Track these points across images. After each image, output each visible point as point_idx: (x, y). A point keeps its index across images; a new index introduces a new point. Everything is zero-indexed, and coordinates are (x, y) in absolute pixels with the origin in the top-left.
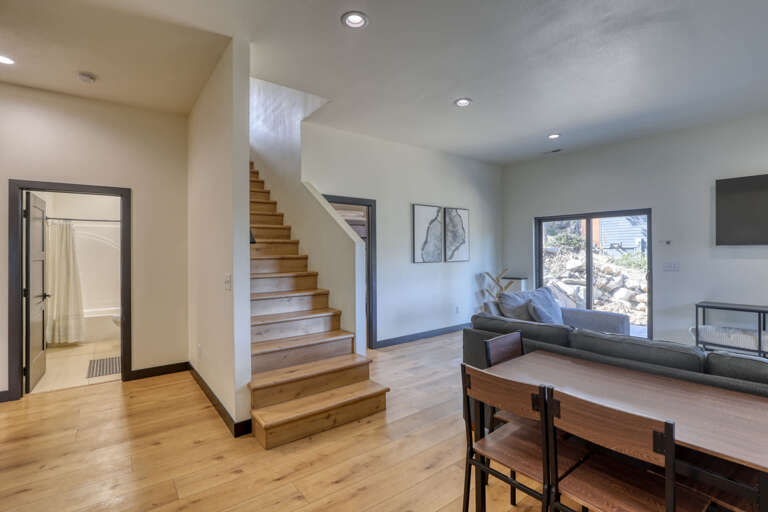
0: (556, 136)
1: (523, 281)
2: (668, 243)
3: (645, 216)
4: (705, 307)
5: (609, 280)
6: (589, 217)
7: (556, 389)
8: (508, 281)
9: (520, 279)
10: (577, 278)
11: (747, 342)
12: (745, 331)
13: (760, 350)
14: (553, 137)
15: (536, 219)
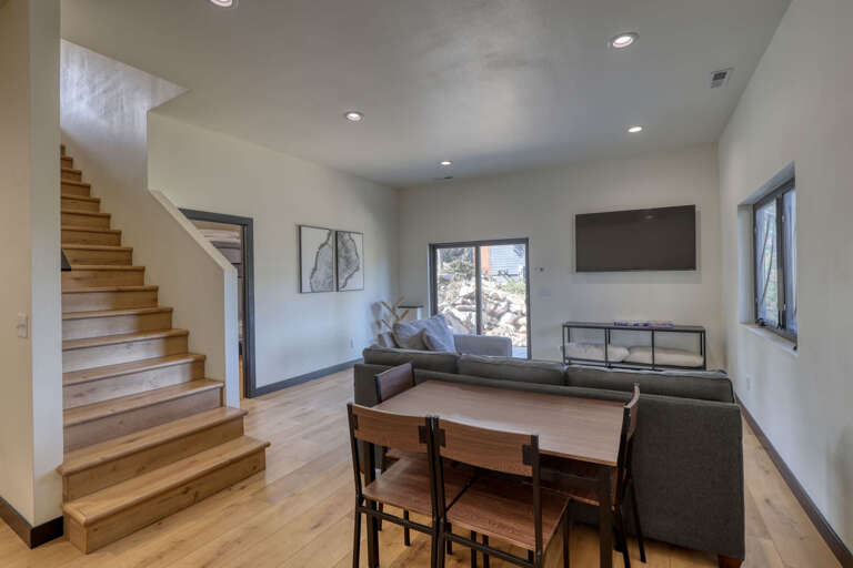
0: (448, 163)
1: (419, 310)
2: (542, 270)
3: (524, 246)
4: (569, 326)
5: (497, 305)
6: (477, 244)
7: (442, 418)
8: (404, 310)
9: (416, 307)
10: (469, 304)
11: (598, 354)
12: (597, 346)
13: (606, 362)
14: (445, 163)
15: (430, 245)
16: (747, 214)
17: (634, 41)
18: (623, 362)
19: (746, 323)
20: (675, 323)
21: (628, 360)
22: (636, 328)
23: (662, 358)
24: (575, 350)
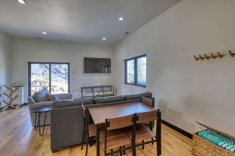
0: (46, 33)
2: (74, 72)
4: (82, 88)
5: (45, 84)
6: (50, 63)
9: (22, 87)
10: (34, 84)
11: (91, 95)
12: (90, 92)
13: (93, 96)
14: (44, 33)
15: (28, 62)
16: (125, 62)
17: (123, 20)
18: (97, 96)
19: (124, 84)
20: (107, 85)
21: (99, 95)
22: (99, 87)
23: (106, 93)
24: (85, 94)
